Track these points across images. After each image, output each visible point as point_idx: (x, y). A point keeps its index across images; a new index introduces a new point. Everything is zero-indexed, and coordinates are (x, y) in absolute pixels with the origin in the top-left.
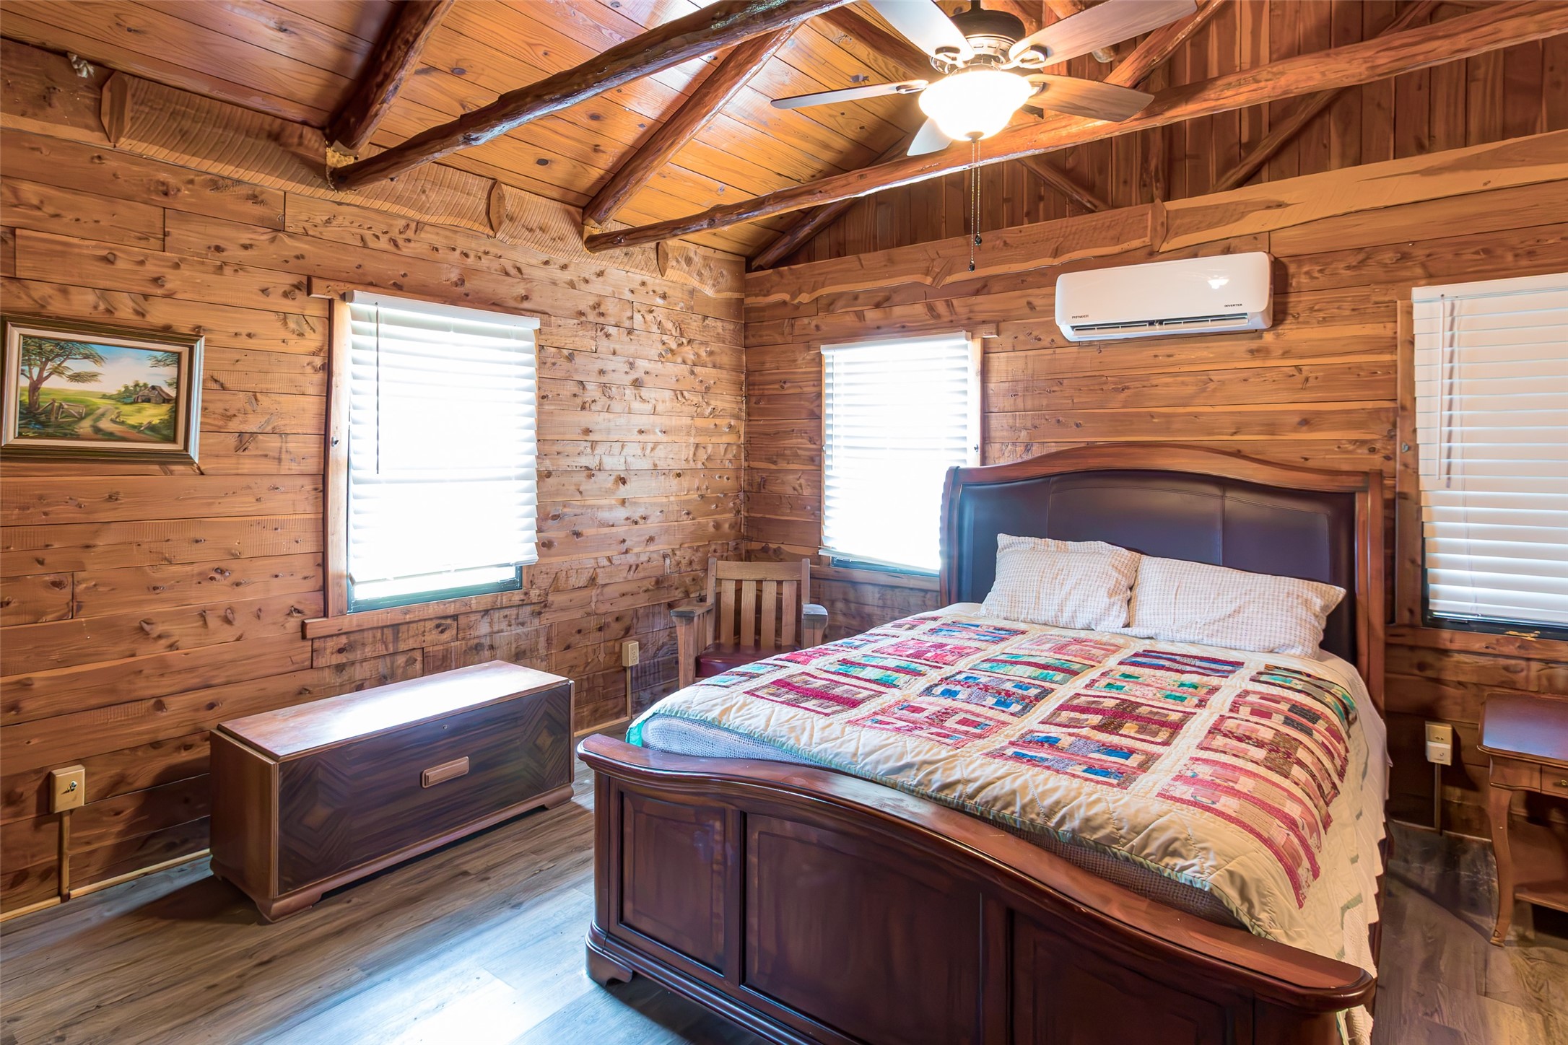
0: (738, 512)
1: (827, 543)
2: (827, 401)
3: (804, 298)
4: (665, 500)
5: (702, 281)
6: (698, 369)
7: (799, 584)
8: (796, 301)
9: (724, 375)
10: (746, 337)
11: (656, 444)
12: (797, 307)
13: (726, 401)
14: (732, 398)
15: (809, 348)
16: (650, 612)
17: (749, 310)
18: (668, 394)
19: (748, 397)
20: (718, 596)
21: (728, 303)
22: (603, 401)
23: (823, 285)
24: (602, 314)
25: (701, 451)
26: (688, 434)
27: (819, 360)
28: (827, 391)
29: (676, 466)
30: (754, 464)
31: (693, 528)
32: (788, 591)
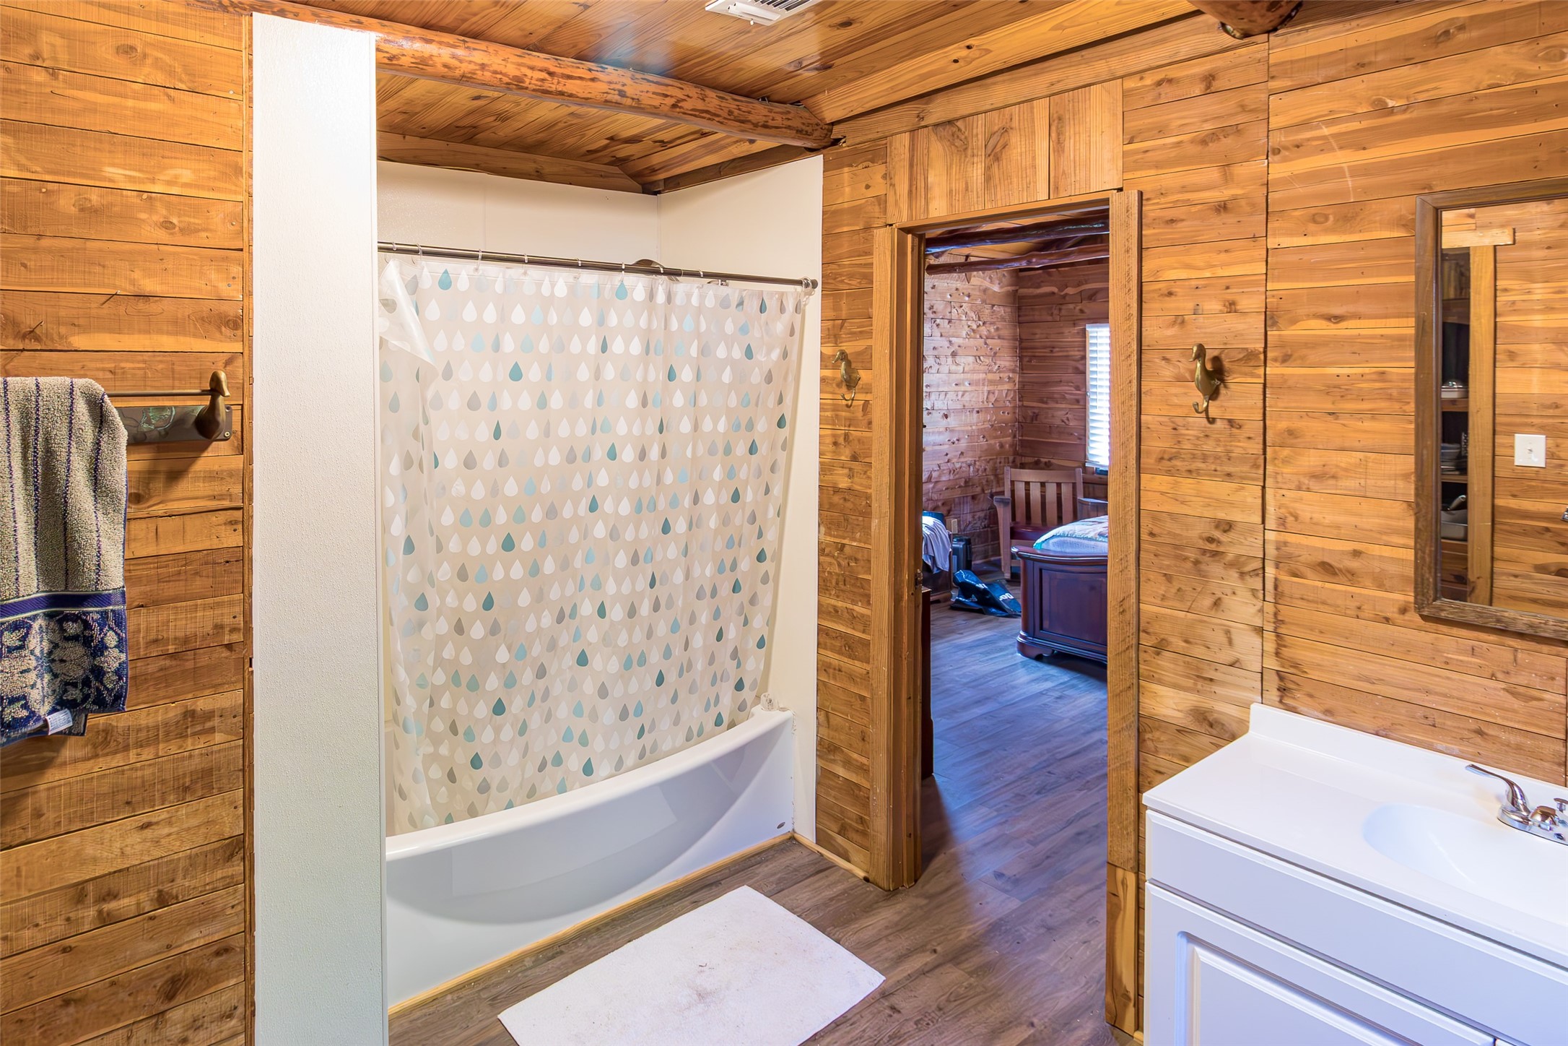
0: (1015, 437)
1: (1091, 459)
2: (1089, 362)
3: (1070, 291)
4: (970, 428)
5: (992, 282)
6: (989, 341)
7: (1074, 485)
8: (1062, 293)
9: (1005, 343)
10: (1019, 316)
11: (965, 392)
12: (1064, 297)
13: (1007, 361)
14: (1009, 358)
15: (1074, 325)
16: (962, 501)
17: (1022, 298)
18: (971, 359)
19: (1021, 358)
20: (1013, 492)
21: (1008, 294)
22: (936, 367)
23: (1087, 283)
24: (935, 312)
25: (991, 395)
26: (983, 385)
27: (1083, 333)
28: (1089, 355)
29: (977, 407)
30: (1026, 403)
31: (985, 447)
32: (1066, 490)
